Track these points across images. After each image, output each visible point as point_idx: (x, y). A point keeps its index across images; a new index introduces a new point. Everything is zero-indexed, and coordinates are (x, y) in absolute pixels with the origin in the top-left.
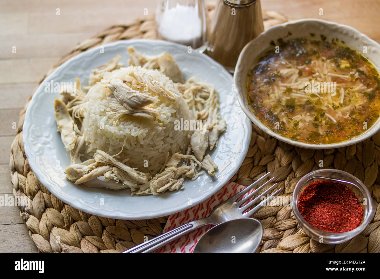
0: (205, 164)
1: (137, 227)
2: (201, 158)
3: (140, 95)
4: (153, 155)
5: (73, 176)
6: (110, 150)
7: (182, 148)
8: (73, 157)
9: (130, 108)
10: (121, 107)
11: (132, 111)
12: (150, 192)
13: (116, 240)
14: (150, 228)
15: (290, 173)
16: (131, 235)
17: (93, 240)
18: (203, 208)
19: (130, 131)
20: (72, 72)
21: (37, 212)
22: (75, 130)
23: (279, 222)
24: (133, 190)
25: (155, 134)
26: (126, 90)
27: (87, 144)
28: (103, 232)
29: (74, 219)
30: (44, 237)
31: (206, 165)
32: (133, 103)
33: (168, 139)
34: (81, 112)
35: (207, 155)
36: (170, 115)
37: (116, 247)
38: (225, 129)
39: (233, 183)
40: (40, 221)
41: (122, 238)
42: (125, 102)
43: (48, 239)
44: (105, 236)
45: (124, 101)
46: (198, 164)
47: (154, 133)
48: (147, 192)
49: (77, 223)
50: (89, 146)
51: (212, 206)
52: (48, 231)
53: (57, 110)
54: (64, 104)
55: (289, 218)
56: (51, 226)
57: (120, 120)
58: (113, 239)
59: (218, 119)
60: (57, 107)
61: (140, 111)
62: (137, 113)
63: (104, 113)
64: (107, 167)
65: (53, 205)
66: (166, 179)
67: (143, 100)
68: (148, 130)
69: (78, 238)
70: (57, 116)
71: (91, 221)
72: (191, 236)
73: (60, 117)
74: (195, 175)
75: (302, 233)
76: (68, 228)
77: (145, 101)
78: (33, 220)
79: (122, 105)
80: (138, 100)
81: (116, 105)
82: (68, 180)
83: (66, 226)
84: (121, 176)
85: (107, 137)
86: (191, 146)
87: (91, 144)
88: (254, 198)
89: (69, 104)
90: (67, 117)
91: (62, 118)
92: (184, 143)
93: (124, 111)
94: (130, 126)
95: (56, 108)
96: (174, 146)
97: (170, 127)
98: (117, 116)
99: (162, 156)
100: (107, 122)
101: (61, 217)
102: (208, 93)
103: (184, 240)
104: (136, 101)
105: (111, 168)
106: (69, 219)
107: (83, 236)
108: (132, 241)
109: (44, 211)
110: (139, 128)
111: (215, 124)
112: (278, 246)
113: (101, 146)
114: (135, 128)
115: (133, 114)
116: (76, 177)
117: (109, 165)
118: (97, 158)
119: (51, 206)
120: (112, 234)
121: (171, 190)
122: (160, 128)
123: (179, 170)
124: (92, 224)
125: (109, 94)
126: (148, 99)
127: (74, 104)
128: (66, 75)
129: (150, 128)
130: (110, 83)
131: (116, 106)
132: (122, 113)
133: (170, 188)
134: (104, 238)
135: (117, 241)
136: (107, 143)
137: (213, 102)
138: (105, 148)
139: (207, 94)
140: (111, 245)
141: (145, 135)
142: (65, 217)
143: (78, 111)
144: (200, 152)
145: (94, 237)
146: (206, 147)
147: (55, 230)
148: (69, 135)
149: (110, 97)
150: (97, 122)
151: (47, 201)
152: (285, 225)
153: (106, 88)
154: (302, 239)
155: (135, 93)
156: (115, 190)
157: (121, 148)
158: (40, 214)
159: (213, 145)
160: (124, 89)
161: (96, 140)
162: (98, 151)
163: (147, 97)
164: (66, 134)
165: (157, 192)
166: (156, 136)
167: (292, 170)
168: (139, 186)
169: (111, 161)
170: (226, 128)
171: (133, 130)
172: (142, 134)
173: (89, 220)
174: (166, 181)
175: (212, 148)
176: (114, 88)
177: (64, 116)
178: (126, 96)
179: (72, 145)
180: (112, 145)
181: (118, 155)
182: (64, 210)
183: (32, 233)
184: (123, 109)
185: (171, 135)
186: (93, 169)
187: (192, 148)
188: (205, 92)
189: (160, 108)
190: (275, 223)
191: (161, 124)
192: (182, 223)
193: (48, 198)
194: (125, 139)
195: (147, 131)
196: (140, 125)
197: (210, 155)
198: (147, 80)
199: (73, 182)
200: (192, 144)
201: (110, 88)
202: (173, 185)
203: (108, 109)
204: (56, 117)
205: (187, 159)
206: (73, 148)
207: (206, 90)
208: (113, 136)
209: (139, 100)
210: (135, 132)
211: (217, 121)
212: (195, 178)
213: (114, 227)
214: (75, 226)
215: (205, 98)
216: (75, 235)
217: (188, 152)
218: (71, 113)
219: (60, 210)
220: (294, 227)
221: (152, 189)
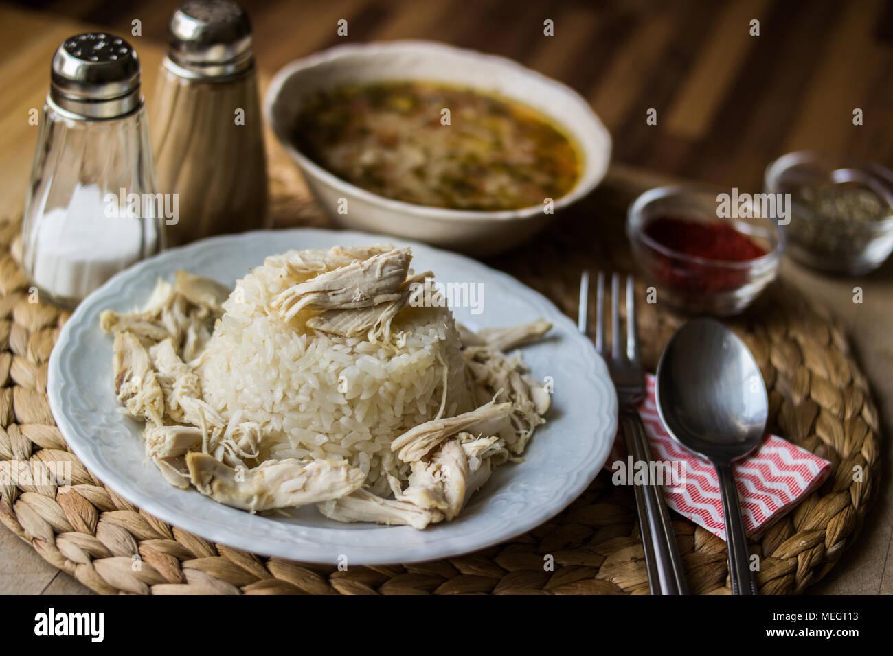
6: (423, 412)
9: (395, 295)
42: (379, 291)
45: (373, 292)
54: (207, 455)
63: (353, 354)
79: (369, 308)
80: (395, 267)
93: (385, 314)
98: (386, 329)
118: (413, 453)
127: (212, 444)
132: (388, 318)
136: (408, 405)
149: (325, 321)
155: (376, 261)
160: (348, 275)
161: (376, 424)
162: (397, 442)
169: (448, 426)
176: (322, 295)
178: (369, 278)
180: (421, 396)
184: (380, 312)
210: (436, 331)
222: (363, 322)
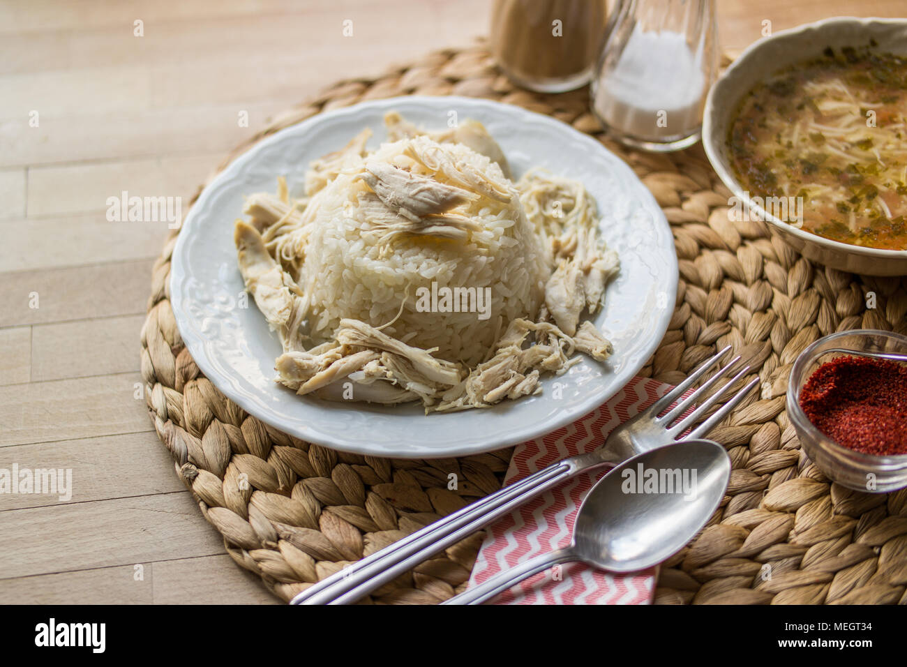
0: (583, 339)
1: (442, 482)
2: (573, 328)
3: (437, 186)
4: (468, 324)
5: (293, 375)
6: (373, 315)
7: (528, 309)
8: (287, 340)
9: (415, 217)
10: (393, 217)
11: (419, 224)
12: (466, 403)
13: (397, 510)
14: (472, 483)
15: (769, 357)
16: (429, 500)
17: (348, 513)
18: (586, 435)
19: (418, 268)
20: (265, 171)
21: (214, 461)
22: (286, 283)
23: (757, 456)
24: (427, 401)
25: (471, 274)
26: (404, 179)
27: (315, 312)
28: (366, 497)
29: (299, 473)
30: (236, 513)
31: (585, 341)
32: (421, 205)
33: (500, 287)
34: (298, 245)
35: (585, 323)
36: (502, 230)
37: (400, 525)
38: (617, 269)
39: (647, 380)
40: (223, 480)
41: (411, 506)
42: (404, 205)
43: (246, 517)
44: (374, 504)
45: (401, 202)
46: (566, 342)
47: (470, 269)
48: (459, 403)
49: (306, 482)
50: (321, 315)
51: (605, 430)
52: (245, 499)
53: (242, 246)
54: (256, 231)
55: (778, 447)
56: (249, 489)
57: (394, 244)
58: (392, 509)
59: (599, 248)
60: (242, 240)
61: (437, 222)
62: (431, 226)
63: (355, 234)
64: (368, 352)
65: (249, 446)
66: (502, 371)
67: (444, 197)
68: (458, 264)
69: (314, 511)
70: (242, 258)
71: (339, 475)
72: (566, 491)
73: (249, 260)
74: (562, 364)
75: (811, 476)
76: (287, 492)
77: (449, 198)
78: (209, 478)
79: (395, 213)
80: (433, 197)
81: (382, 215)
82: (282, 386)
83: (283, 488)
84: (399, 371)
85: (365, 287)
86: (547, 306)
87: (326, 310)
88: (697, 407)
89: (267, 233)
90: (265, 260)
91: (253, 264)
92: (532, 300)
93: (399, 225)
94: (416, 257)
95: (238, 242)
96: (513, 303)
97: (503, 259)
98: (386, 236)
99: (487, 327)
100: (365, 252)
101: (269, 472)
102: (573, 198)
103: (550, 500)
104: (428, 200)
105: (377, 355)
106: (287, 474)
107: (323, 507)
108: (435, 511)
109: (231, 460)
110: (437, 260)
111: (595, 260)
112: (761, 506)
113: (350, 309)
114: (427, 260)
115: (422, 229)
116: (299, 377)
117: (371, 349)
118: (344, 337)
119: (245, 449)
120: (389, 499)
121: (513, 396)
122: (483, 259)
123: (526, 356)
124: (341, 482)
125: (364, 193)
126: (455, 194)
127: (279, 232)
128: (253, 176)
129: (461, 259)
130: (364, 170)
131: (382, 218)
132: (397, 229)
133: (512, 391)
134: (372, 508)
135: (400, 512)
136: (364, 301)
137: (585, 216)
138: (360, 313)
139: (571, 202)
140: (387, 522)
141: (451, 274)
142: (278, 469)
143: (290, 245)
144: (567, 316)
145: (348, 507)
146: (581, 306)
147: (259, 498)
148: (275, 294)
149: (365, 200)
150: (341, 253)
151: (236, 440)
152: (771, 462)
153: (356, 184)
154: (812, 487)
155: (425, 183)
156: (386, 404)
157: (397, 310)
158: (222, 467)
159: (596, 302)
160: (399, 177)
161: (338, 297)
162: (344, 321)
163: (452, 191)
164: (268, 293)
165: (483, 402)
166: (474, 277)
167: (772, 350)
168: (441, 394)
169: (375, 338)
170: (618, 265)
171: (424, 265)
172: (444, 273)
173: (334, 473)
174: (502, 376)
175: (592, 308)
176: (375, 179)
177: (258, 258)
178: (405, 191)
179: (284, 313)
180: (376, 302)
181: (391, 326)
182: (273, 455)
183: (208, 507)
184: (398, 221)
185: (505, 278)
186: (337, 359)
187: (551, 308)
188: (564, 196)
189: (480, 218)
190: (748, 460)
191: (484, 250)
192: (542, 465)
193: (237, 434)
194: (406, 285)
195: (454, 266)
196: (438, 254)
197: (593, 322)
198: (444, 161)
199: (292, 391)
200: (549, 300)
201: (366, 180)
202: (518, 384)
203: (364, 226)
204: (239, 262)
205: (541, 331)
206: (287, 318)
207: (566, 193)
208: (379, 280)
209: (435, 197)
210: (429, 268)
211: (597, 253)
212: (563, 370)
213: (390, 484)
214: (304, 488)
215: (567, 210)
216: (306, 505)
217: (543, 317)
218: (272, 252)
219: (266, 456)
220: (792, 466)
221: (472, 395)
222: (384, 219)
